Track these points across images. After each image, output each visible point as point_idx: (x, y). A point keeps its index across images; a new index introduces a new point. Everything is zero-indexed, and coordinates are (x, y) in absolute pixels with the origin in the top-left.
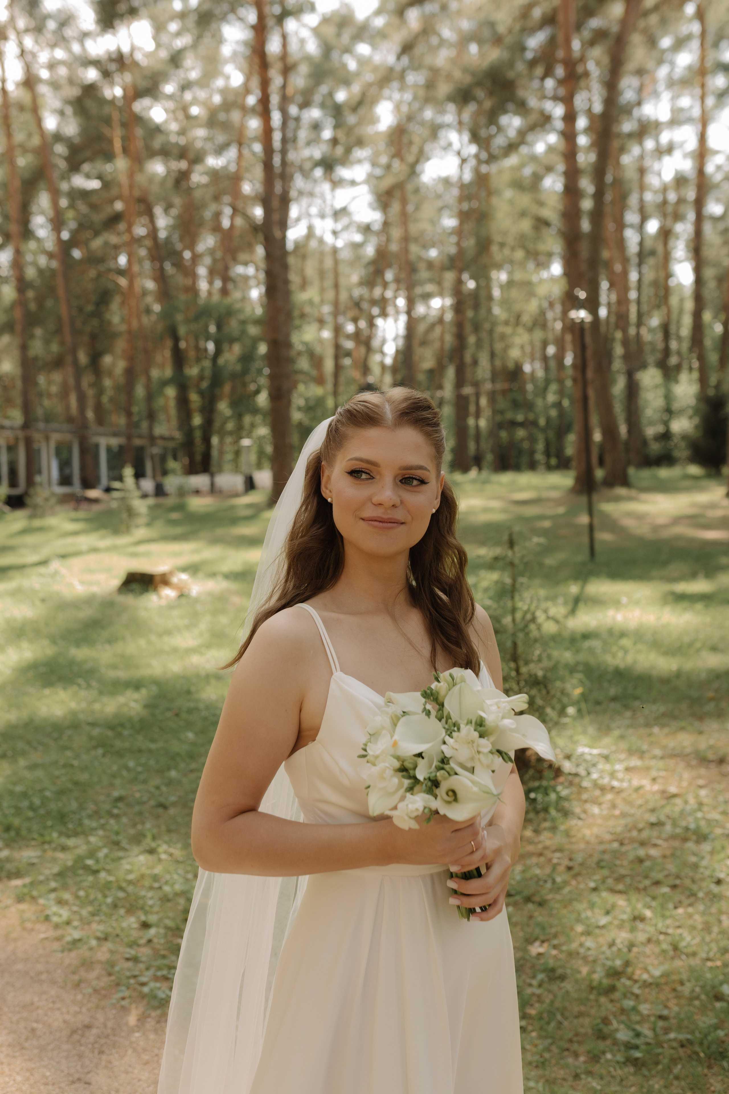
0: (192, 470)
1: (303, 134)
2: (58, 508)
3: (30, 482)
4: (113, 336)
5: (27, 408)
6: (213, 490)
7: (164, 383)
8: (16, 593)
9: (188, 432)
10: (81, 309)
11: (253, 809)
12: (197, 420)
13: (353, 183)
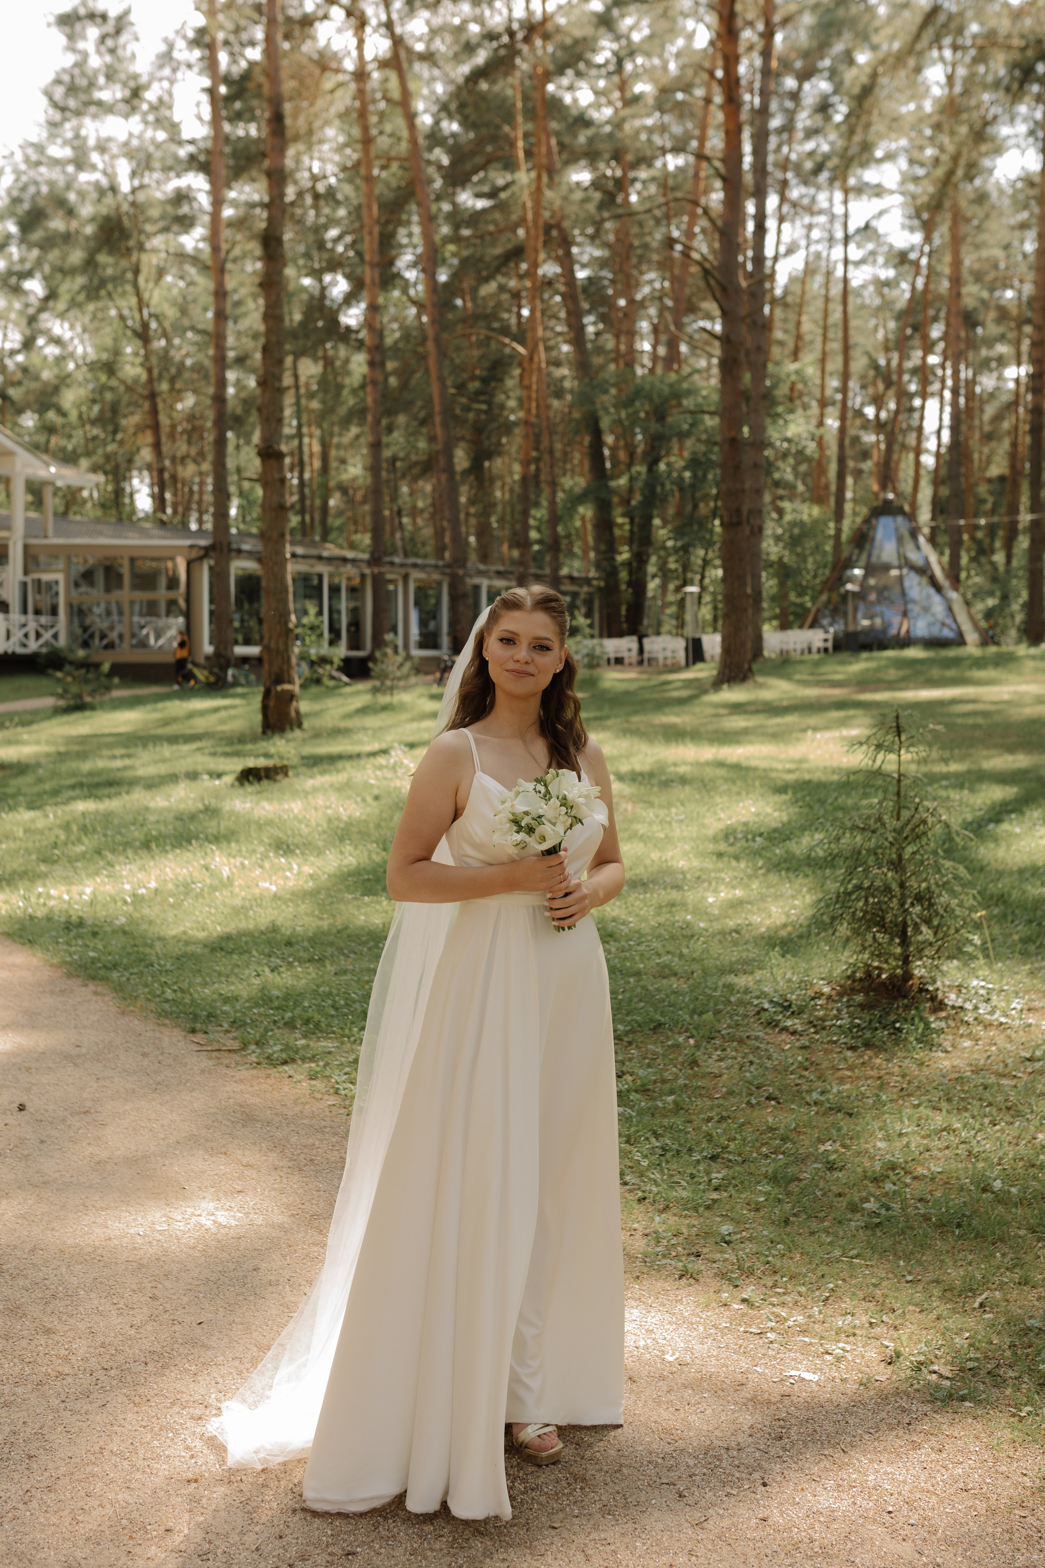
0: (611, 630)
1: (803, 119)
2: (413, 680)
3: (378, 642)
4: (508, 428)
5: (377, 532)
6: (642, 659)
7: (577, 500)
8: (342, 789)
9: (610, 572)
10: (461, 387)
11: (427, 858)
12: (624, 555)
13: (878, 191)
